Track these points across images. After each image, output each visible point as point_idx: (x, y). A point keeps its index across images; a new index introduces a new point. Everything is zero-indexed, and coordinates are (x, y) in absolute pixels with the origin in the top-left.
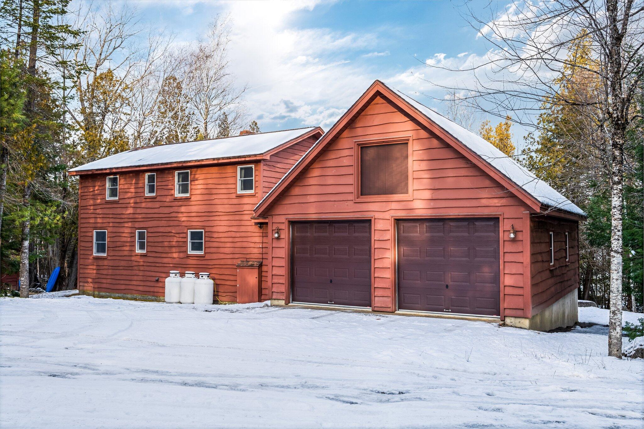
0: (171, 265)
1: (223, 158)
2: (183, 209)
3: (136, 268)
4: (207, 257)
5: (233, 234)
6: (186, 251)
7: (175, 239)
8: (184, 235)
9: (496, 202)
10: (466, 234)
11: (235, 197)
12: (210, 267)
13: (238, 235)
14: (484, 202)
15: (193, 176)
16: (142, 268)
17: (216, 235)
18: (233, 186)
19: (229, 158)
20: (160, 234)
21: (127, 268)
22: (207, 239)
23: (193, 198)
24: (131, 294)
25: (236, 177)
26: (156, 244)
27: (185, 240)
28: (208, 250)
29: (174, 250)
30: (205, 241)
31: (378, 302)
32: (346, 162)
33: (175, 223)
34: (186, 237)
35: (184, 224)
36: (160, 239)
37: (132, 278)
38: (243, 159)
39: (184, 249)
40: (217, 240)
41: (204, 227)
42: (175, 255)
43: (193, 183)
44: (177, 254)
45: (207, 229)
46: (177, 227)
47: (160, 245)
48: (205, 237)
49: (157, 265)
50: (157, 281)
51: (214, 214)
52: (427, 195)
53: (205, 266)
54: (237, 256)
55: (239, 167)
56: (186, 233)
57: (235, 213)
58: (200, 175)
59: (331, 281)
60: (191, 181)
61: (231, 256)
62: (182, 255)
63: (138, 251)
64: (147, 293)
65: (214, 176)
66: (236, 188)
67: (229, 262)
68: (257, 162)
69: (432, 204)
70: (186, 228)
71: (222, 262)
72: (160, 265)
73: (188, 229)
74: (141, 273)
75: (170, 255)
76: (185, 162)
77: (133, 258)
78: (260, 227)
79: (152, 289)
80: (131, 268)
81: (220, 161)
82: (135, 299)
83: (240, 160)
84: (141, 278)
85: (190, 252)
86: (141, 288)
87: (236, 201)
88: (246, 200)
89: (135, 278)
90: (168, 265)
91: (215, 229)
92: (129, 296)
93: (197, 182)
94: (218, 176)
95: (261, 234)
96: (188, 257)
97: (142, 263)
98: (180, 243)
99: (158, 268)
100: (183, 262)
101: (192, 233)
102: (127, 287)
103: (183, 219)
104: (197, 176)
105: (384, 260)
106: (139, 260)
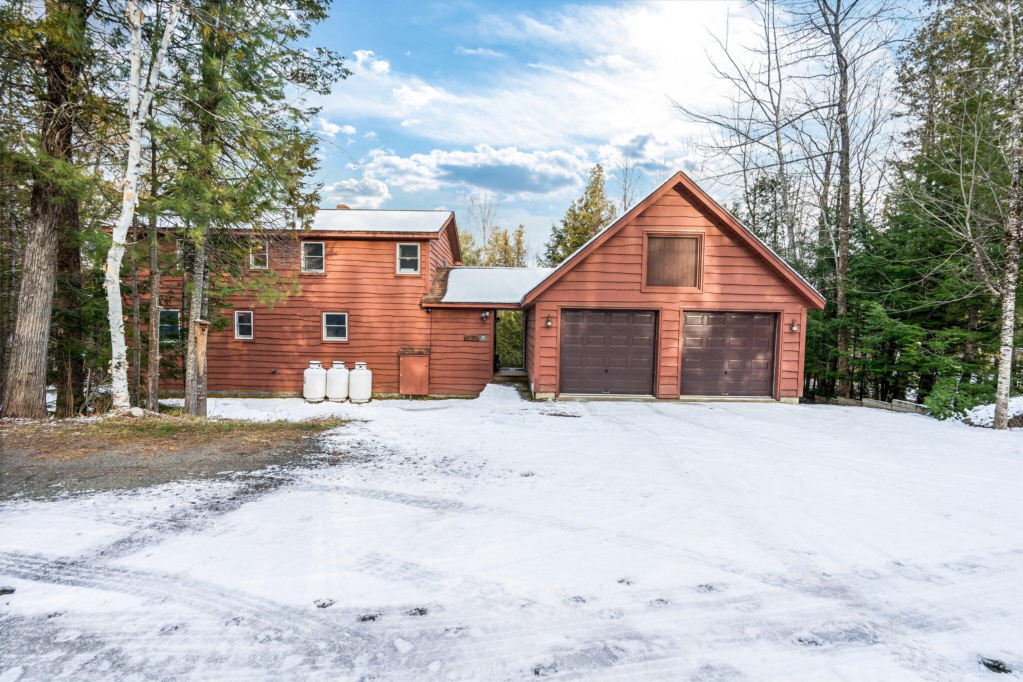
0: (296, 354)
1: (382, 232)
2: (313, 288)
3: (235, 358)
4: (352, 344)
5: (390, 319)
6: (320, 338)
7: (302, 323)
8: (317, 319)
9: (778, 299)
10: (745, 326)
11: (393, 277)
12: (357, 355)
13: (397, 319)
14: (769, 298)
15: (329, 250)
16: (246, 358)
17: (365, 319)
18: (391, 265)
19: (391, 233)
20: (278, 317)
21: (218, 358)
22: (352, 324)
23: (330, 276)
24: (228, 389)
25: (394, 255)
26: (270, 329)
27: (318, 324)
28: (352, 337)
29: (300, 336)
30: (349, 326)
31: (663, 389)
32: (632, 250)
33: (303, 304)
34: (321, 321)
35: (315, 305)
36: (277, 323)
37: (230, 370)
38: (411, 236)
39: (317, 335)
40: (367, 325)
41: (347, 310)
42: (301, 342)
43: (329, 258)
44: (305, 340)
45: (352, 312)
46: (305, 309)
47: (278, 329)
48: (349, 321)
49: (273, 354)
50: (274, 373)
51: (362, 295)
52: (717, 289)
53: (350, 355)
54: (395, 343)
55: (398, 245)
56: (321, 317)
57: (392, 296)
58: (340, 248)
59: (606, 371)
60: (327, 255)
61: (387, 343)
62: (312, 342)
63: (238, 337)
64: (254, 388)
65: (361, 251)
66: (394, 268)
67: (385, 349)
68: (424, 241)
69: (722, 298)
70: (319, 310)
71: (375, 349)
72: (278, 354)
73: (323, 312)
74: (244, 365)
75: (293, 342)
76: (322, 231)
77: (230, 346)
78: (428, 312)
79: (264, 383)
80: (226, 358)
81: (377, 236)
82: (236, 396)
83: (406, 236)
84: (245, 370)
85: (325, 338)
86: (245, 383)
87: (391, 282)
88: (407, 282)
89: (235, 370)
90: (291, 354)
91: (363, 313)
92: (224, 393)
93: (334, 257)
94: (368, 251)
95: (430, 320)
96: (324, 344)
97: (246, 352)
98: (310, 328)
99: (274, 358)
100: (317, 349)
101: (328, 316)
102: (220, 382)
103: (315, 300)
104: (335, 250)
105: (671, 349)
106: (239, 348)
